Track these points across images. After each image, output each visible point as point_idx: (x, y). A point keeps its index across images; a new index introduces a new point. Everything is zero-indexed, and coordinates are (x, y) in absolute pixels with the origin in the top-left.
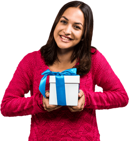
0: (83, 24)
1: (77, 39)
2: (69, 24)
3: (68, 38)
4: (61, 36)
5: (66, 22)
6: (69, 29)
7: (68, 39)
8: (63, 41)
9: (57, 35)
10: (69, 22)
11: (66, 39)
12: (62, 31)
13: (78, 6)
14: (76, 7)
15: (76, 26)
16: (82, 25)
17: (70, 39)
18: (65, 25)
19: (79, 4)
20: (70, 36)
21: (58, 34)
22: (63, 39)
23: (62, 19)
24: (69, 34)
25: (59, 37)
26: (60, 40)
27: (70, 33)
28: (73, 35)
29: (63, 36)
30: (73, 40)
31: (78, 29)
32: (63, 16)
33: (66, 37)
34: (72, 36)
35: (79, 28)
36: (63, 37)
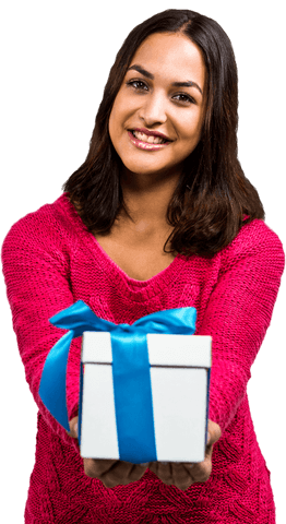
0: (201, 85)
1: (186, 138)
2: (156, 88)
3: (156, 135)
4: (132, 131)
5: (144, 84)
6: (159, 106)
7: (157, 140)
8: (140, 149)
9: (120, 130)
10: (154, 82)
11: (151, 139)
12: (136, 116)
13: (181, 26)
14: (175, 31)
15: (178, 93)
16: (198, 87)
17: (165, 140)
18: (142, 93)
19: (185, 22)
20: (161, 130)
21: (123, 125)
22: (141, 141)
23: (132, 74)
24: (158, 124)
25: (126, 135)
26: (131, 147)
27: (163, 118)
28: (171, 123)
29: (138, 130)
30: (172, 141)
31: (187, 103)
32: (132, 64)
33: (149, 134)
34: (168, 129)
35: (192, 100)
36: (139, 136)
